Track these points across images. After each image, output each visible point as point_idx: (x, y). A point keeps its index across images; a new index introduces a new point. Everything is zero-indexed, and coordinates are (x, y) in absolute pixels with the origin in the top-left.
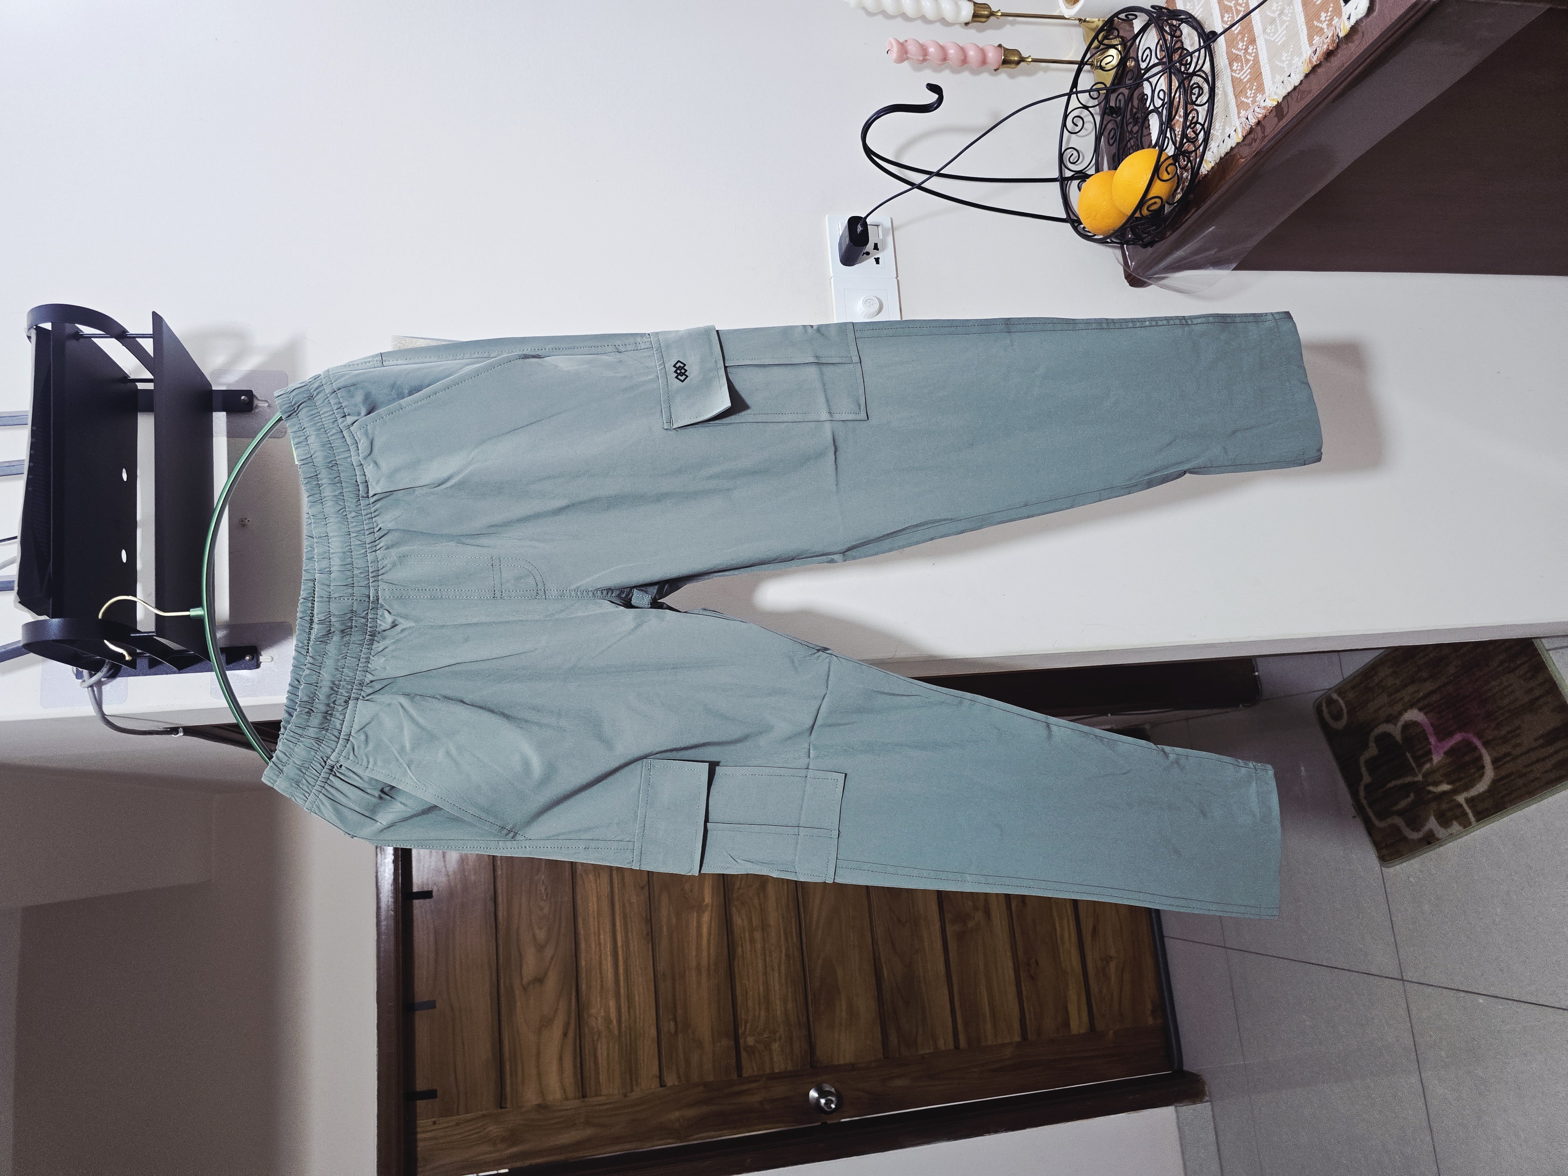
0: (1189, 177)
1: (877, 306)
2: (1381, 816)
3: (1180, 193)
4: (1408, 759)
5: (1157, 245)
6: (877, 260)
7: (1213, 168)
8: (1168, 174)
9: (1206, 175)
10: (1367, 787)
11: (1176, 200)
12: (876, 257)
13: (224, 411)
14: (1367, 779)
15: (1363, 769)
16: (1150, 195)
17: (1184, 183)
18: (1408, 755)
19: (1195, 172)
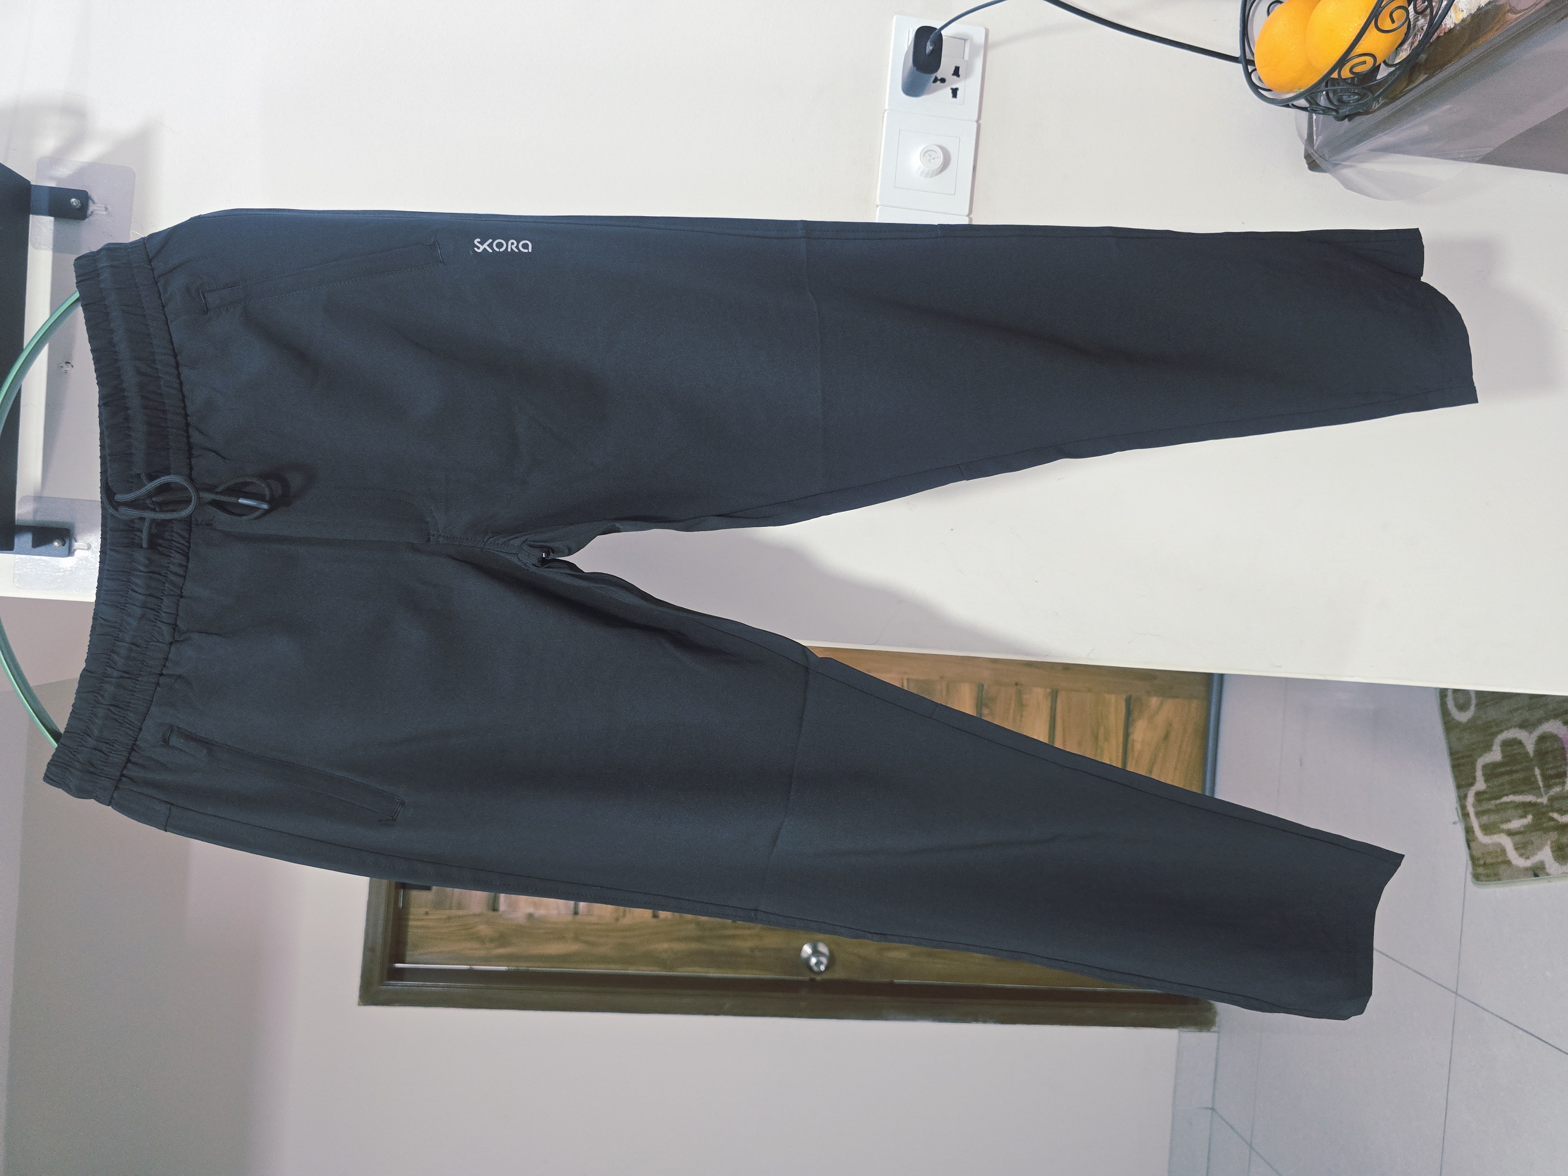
0: (1425, 28)
1: (940, 161)
2: (1487, 829)
3: (1406, 49)
4: (1535, 776)
5: (1358, 120)
6: (955, 92)
7: (1463, 20)
8: (1393, 21)
9: (1451, 30)
10: (1478, 794)
11: (1397, 61)
12: (954, 87)
13: (50, 215)
14: (1480, 785)
15: (1479, 774)
16: (1358, 50)
17: (1415, 35)
18: (1537, 771)
19: (1434, 24)
